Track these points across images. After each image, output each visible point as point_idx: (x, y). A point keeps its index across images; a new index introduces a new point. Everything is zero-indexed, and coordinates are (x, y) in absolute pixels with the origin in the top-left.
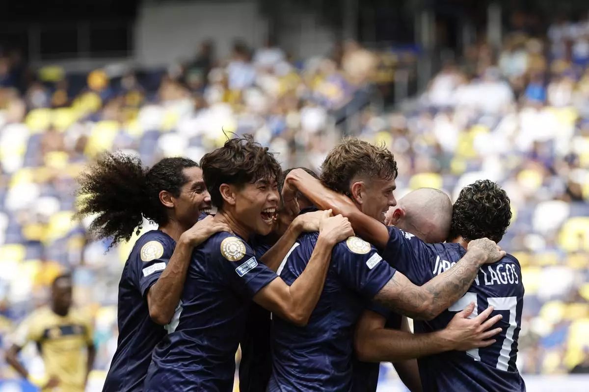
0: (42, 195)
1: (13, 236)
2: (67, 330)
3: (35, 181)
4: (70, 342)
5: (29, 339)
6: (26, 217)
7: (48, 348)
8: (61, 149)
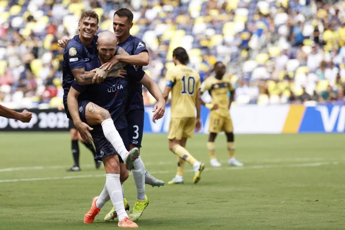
0: (208, 28)
1: (196, 45)
2: (221, 85)
3: (205, 22)
4: (222, 90)
5: (205, 89)
6: (202, 37)
7: (213, 93)
8: (215, 8)
